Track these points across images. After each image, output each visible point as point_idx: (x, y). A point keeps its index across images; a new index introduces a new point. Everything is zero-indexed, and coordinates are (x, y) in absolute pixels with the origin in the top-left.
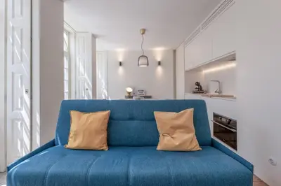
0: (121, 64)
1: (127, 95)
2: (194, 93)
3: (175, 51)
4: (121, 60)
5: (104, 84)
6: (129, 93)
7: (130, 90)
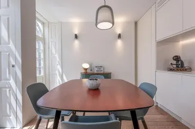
0: (76, 37)
1: (83, 71)
2: (171, 70)
3: (136, 23)
4: (76, 32)
5: (58, 59)
6: (86, 69)
7: (86, 66)
